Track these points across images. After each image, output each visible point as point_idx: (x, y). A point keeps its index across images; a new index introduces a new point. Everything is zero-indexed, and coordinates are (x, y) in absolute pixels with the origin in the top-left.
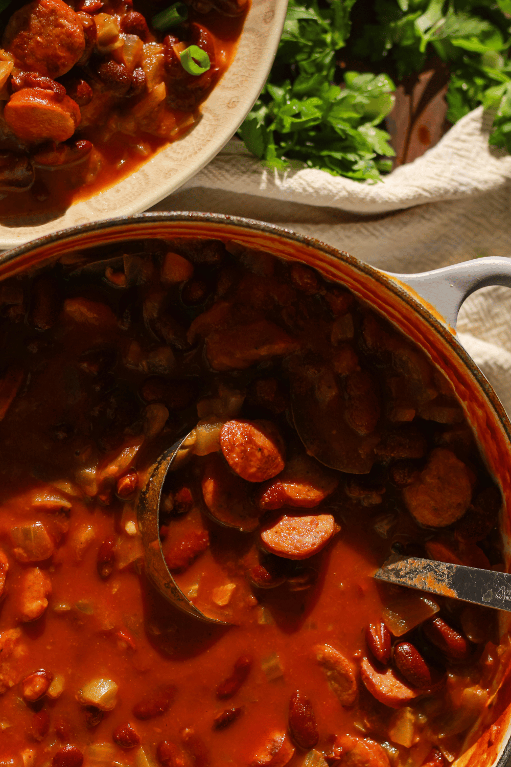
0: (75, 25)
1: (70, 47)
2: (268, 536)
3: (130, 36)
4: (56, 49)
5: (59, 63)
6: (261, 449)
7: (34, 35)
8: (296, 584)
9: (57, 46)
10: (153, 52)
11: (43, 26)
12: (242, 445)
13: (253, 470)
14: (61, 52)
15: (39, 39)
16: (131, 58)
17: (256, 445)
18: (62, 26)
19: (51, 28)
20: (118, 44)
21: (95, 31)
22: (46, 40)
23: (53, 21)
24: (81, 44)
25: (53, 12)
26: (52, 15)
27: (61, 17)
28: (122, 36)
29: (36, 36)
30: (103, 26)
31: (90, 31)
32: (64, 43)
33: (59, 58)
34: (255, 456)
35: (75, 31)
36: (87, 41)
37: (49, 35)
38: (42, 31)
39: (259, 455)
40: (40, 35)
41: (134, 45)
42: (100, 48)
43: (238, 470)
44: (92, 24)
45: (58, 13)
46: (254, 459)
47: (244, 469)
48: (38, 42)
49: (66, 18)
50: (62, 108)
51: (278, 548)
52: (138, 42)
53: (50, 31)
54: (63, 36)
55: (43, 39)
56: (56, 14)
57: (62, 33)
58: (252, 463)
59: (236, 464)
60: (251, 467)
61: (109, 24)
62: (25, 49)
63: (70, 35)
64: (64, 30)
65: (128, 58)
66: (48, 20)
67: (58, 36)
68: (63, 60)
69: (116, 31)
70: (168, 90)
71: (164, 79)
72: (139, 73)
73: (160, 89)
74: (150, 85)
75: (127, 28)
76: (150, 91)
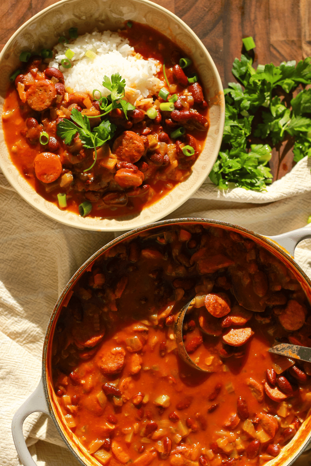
0: (140, 142)
1: (139, 151)
2: (225, 337)
3: (162, 143)
4: (133, 152)
6: (221, 305)
7: (124, 147)
8: (237, 355)
10: (171, 147)
12: (213, 304)
13: (218, 313)
14: (135, 153)
15: (126, 149)
16: (163, 152)
17: (219, 303)
19: (131, 144)
20: (157, 147)
21: (148, 143)
22: (130, 149)
23: (131, 141)
24: (143, 150)
27: (135, 140)
28: (159, 143)
30: (151, 141)
31: (146, 144)
32: (136, 150)
34: (218, 307)
35: (140, 145)
36: (145, 148)
37: (130, 147)
39: (220, 307)
40: (127, 147)
41: (164, 146)
42: (150, 149)
43: (212, 314)
44: (147, 141)
46: (218, 309)
47: (214, 313)
49: (137, 140)
50: (137, 176)
51: (229, 342)
52: (165, 145)
54: (136, 147)
55: (128, 149)
56: (133, 139)
58: (217, 311)
59: (211, 311)
60: (217, 312)
61: (153, 139)
62: (121, 153)
63: (138, 147)
64: (136, 145)
65: (162, 152)
66: (129, 141)
67: (134, 148)
68: (136, 157)
69: (156, 142)
70: (179, 163)
71: (176, 159)
72: (166, 157)
73: (175, 163)
74: (171, 161)
75: (161, 140)
76: (171, 164)
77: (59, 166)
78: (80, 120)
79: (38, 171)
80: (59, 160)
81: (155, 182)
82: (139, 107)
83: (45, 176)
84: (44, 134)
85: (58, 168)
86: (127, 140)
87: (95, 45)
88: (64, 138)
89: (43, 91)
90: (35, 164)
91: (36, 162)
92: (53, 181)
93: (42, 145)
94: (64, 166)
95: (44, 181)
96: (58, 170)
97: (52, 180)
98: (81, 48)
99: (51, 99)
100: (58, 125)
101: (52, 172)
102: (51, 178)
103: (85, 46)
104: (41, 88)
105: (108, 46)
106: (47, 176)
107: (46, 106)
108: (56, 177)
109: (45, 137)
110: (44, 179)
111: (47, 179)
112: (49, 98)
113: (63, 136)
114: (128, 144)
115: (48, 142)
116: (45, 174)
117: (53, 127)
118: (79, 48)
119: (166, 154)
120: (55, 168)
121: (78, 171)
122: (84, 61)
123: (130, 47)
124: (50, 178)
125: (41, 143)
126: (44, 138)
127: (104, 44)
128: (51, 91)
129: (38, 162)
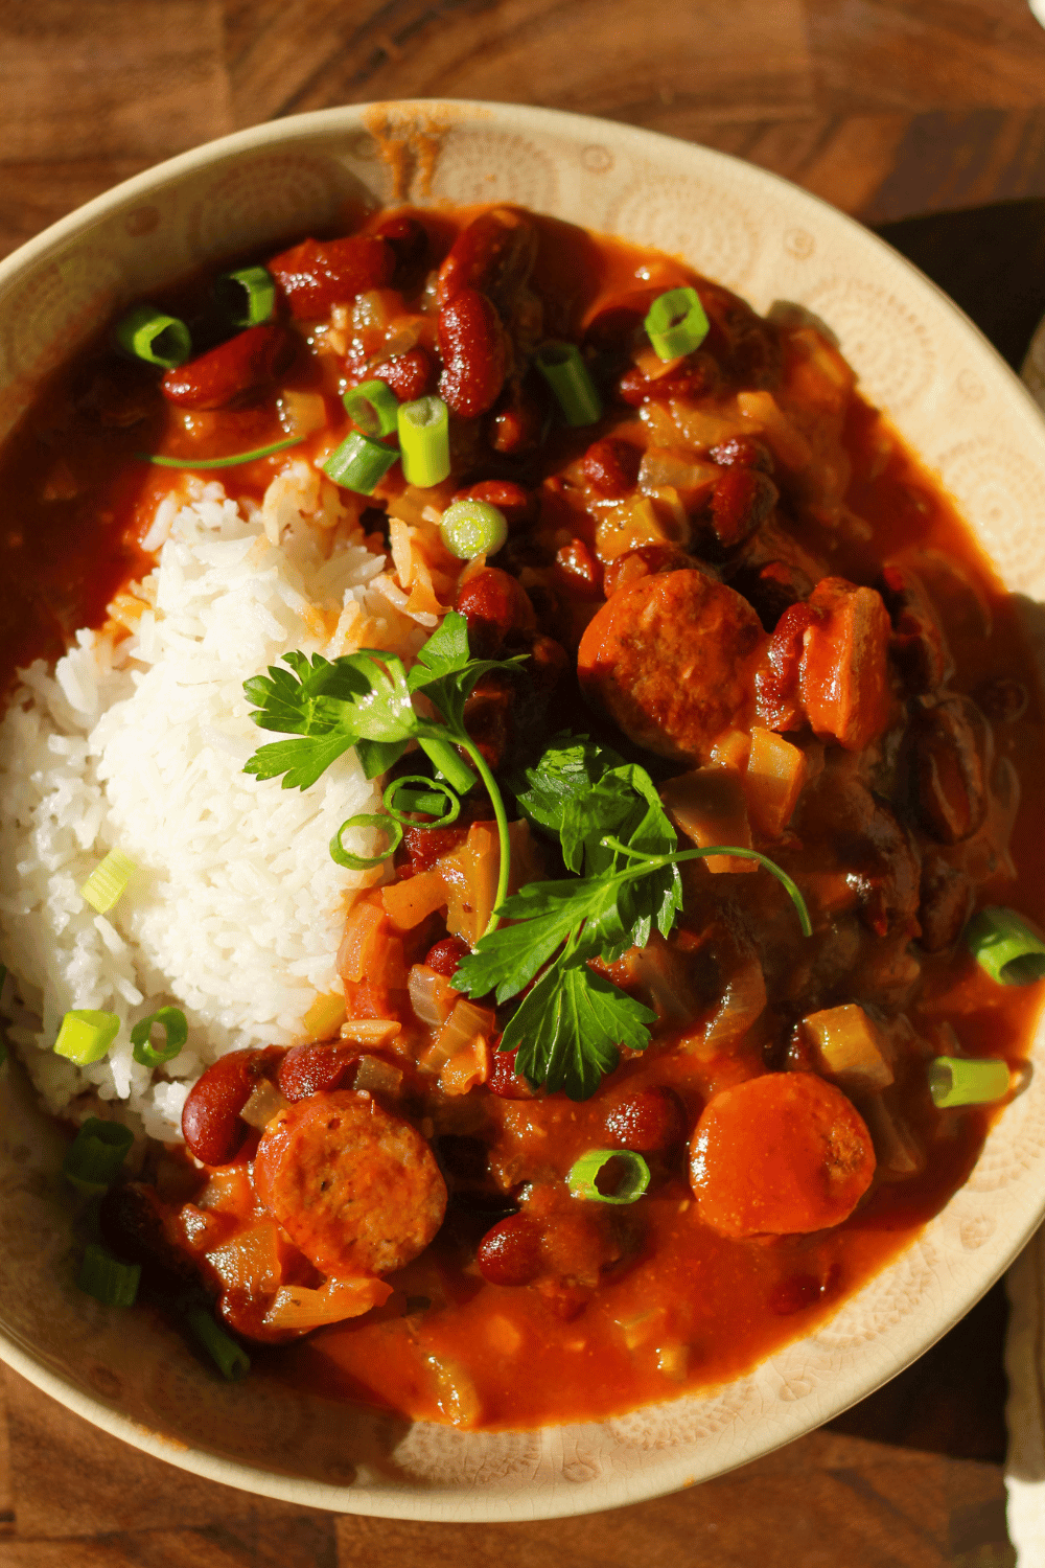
0: (651, 590)
1: (703, 600)
4: (707, 635)
5: (739, 626)
7: (677, 686)
9: (702, 632)
14: (714, 620)
15: (687, 675)
18: (657, 620)
19: (661, 647)
20: (672, 498)
21: (650, 549)
22: (689, 655)
23: (646, 643)
25: (625, 642)
26: (632, 645)
27: (635, 622)
28: (648, 493)
29: (681, 682)
31: (654, 560)
32: (693, 616)
33: (726, 625)
35: (668, 590)
36: (677, 565)
37: (677, 652)
38: (668, 667)
40: (675, 672)
42: (685, 539)
45: (629, 631)
48: (694, 675)
49: (639, 613)
53: (668, 648)
54: (679, 617)
55: (688, 666)
56: (630, 636)
57: (672, 620)
62: (709, 706)
63: (678, 602)
64: (666, 616)
65: (696, 476)
67: (680, 631)
68: (732, 619)
70: (751, 387)
71: (727, 399)
72: (727, 454)
73: (753, 405)
74: (748, 429)
75: (623, 483)
76: (760, 428)
77: (782, 1089)
78: (523, 945)
79: (798, 1218)
80: (744, 1087)
81: (862, 530)
82: (446, 598)
83: (837, 1173)
84: (583, 1178)
85: (790, 1095)
86: (637, 668)
87: (53, 861)
88: (615, 1053)
89: (334, 1174)
90: (761, 1234)
91: (746, 1224)
92: (862, 1126)
93: (647, 1190)
94: (776, 1062)
95: (864, 1183)
96: (802, 1093)
97: (858, 1133)
98: (67, 942)
99: (381, 1121)
100: (534, 1083)
101: (813, 1135)
102: (845, 1138)
103: (61, 921)
104: (313, 1184)
105: (59, 782)
106: (838, 1163)
107: (420, 1154)
108: (840, 1109)
109: (602, 1168)
110: (850, 1183)
111: (854, 1163)
112: (376, 1134)
113: (598, 1059)
114: (657, 666)
115: (637, 1151)
116: (823, 1173)
117: (544, 1123)
118: (71, 959)
119: (705, 457)
120: (790, 1116)
121: (805, 981)
122: (150, 926)
123: (72, 652)
124: (847, 1147)
125: (638, 1193)
126: (613, 1178)
127: (51, 804)
128: (333, 1124)
129: (750, 1216)
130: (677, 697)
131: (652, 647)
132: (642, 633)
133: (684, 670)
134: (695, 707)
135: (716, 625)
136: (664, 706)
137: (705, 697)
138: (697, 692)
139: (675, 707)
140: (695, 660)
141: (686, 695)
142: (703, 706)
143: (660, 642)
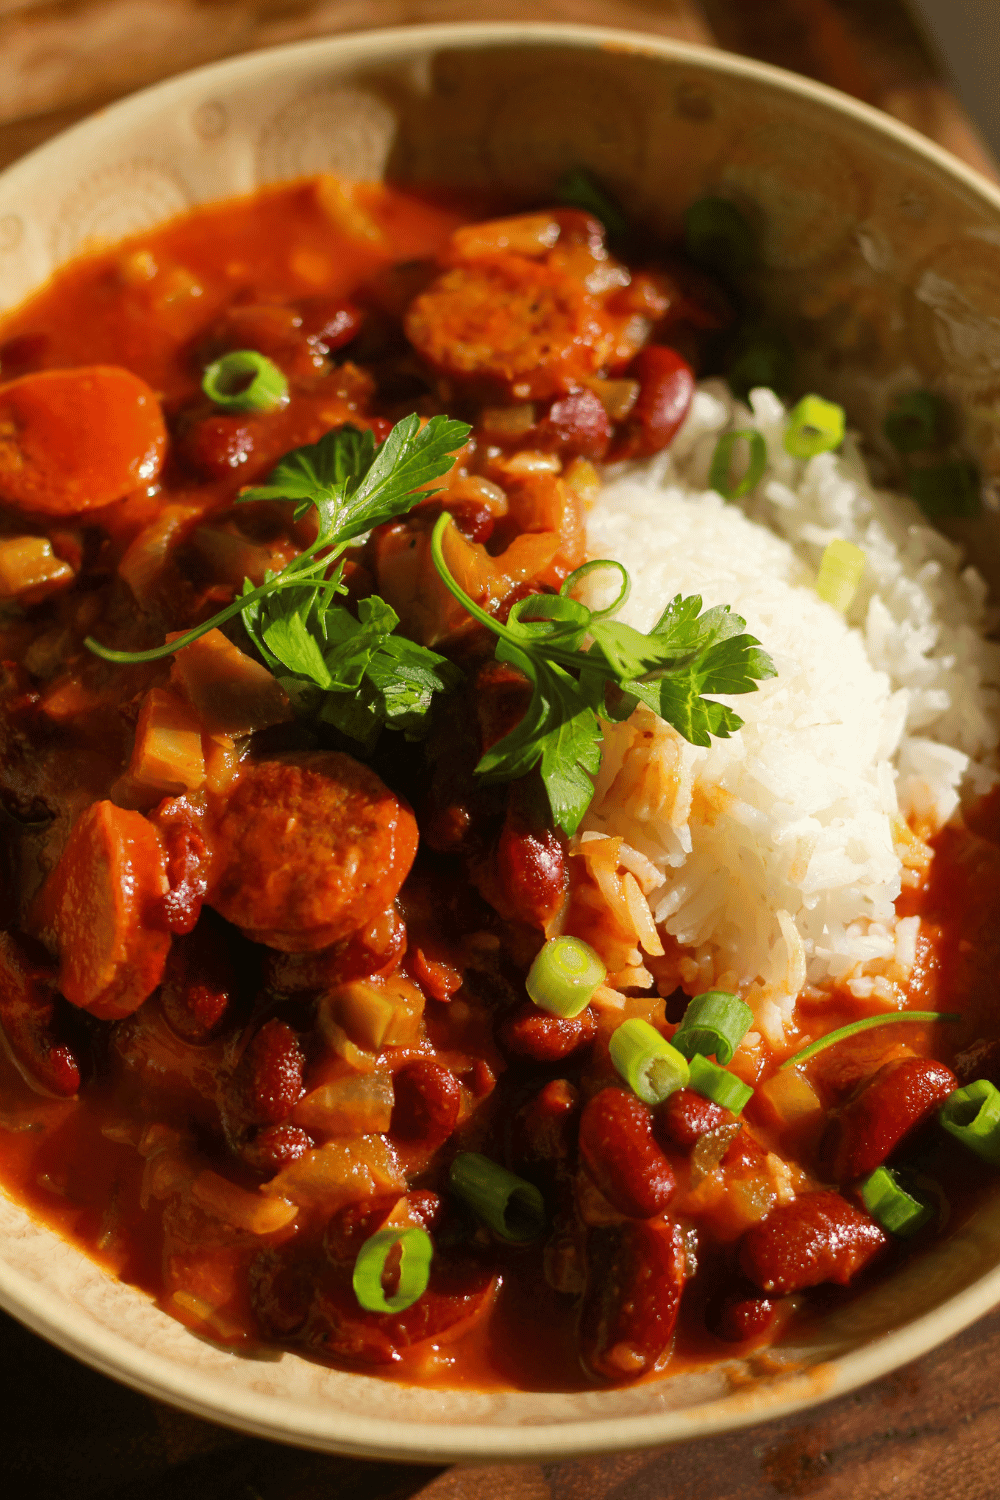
0: (357, 888)
1: (295, 896)
4: (278, 867)
7: (299, 809)
9: (287, 867)
11: (327, 819)
15: (292, 822)
18: (341, 860)
19: (328, 837)
22: (294, 842)
23: (347, 836)
24: (311, 916)
27: (363, 850)
29: (296, 814)
32: (301, 878)
33: (259, 882)
35: (336, 892)
37: (308, 840)
38: (314, 822)
40: (305, 822)
45: (369, 839)
48: (284, 825)
49: (363, 863)
50: (131, 931)
53: (321, 840)
54: (315, 871)
55: (292, 832)
57: (325, 867)
62: (258, 804)
63: (323, 885)
64: (334, 868)
66: (347, 823)
67: (312, 859)
68: (255, 894)
130: (296, 799)
131: (339, 835)
132: (354, 842)
133: (296, 827)
134: (273, 798)
135: (271, 881)
136: (309, 787)
137: (265, 811)
138: (276, 812)
139: (296, 789)
140: (286, 839)
141: (287, 806)
142: (265, 801)
143: (331, 843)
